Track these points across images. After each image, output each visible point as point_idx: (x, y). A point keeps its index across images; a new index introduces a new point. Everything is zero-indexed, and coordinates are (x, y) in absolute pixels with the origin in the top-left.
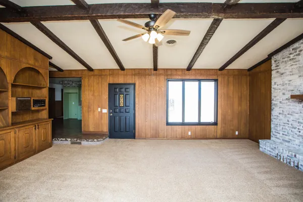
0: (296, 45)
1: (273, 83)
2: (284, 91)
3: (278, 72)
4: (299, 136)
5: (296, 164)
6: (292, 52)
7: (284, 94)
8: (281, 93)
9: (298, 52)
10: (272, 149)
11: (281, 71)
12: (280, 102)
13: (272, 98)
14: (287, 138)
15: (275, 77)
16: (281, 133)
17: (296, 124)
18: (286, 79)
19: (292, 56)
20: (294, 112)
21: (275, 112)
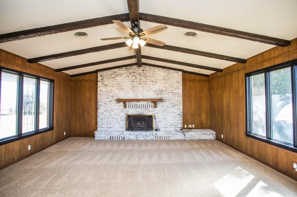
0: (115, 70)
1: (99, 91)
2: (107, 96)
3: (103, 83)
4: (117, 122)
5: (123, 138)
6: (112, 73)
7: (107, 98)
8: (105, 97)
9: (116, 75)
10: (107, 135)
11: (105, 83)
12: (105, 103)
13: (98, 101)
14: (110, 126)
15: (100, 87)
16: (106, 124)
17: (115, 116)
18: (109, 88)
19: (113, 76)
20: (114, 109)
21: (100, 111)
